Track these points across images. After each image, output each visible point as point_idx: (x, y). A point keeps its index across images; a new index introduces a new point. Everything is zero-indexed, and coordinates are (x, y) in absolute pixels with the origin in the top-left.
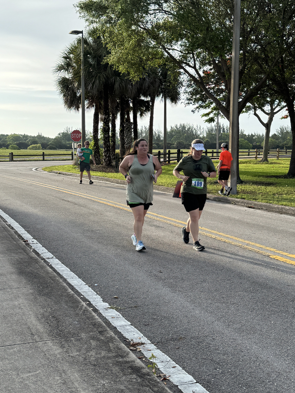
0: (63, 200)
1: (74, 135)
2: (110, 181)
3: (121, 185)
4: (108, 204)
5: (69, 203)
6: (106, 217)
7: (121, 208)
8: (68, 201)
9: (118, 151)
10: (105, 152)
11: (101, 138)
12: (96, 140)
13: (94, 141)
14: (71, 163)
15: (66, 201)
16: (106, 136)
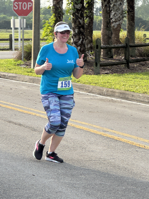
0: (10, 122)
1: (18, 5)
2: (86, 90)
3: (109, 98)
4: (92, 130)
5: (22, 128)
6: (92, 153)
7: (116, 138)
8: (20, 125)
9: (97, 34)
10: (75, 35)
11: (68, 11)
12: (59, 14)
13: (55, 16)
14: (12, 55)
15: (16, 124)
16: (79, 6)
